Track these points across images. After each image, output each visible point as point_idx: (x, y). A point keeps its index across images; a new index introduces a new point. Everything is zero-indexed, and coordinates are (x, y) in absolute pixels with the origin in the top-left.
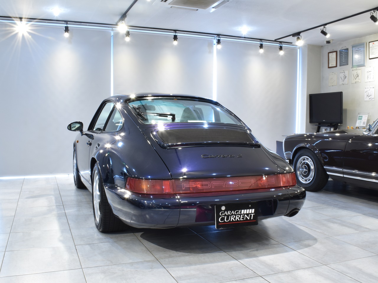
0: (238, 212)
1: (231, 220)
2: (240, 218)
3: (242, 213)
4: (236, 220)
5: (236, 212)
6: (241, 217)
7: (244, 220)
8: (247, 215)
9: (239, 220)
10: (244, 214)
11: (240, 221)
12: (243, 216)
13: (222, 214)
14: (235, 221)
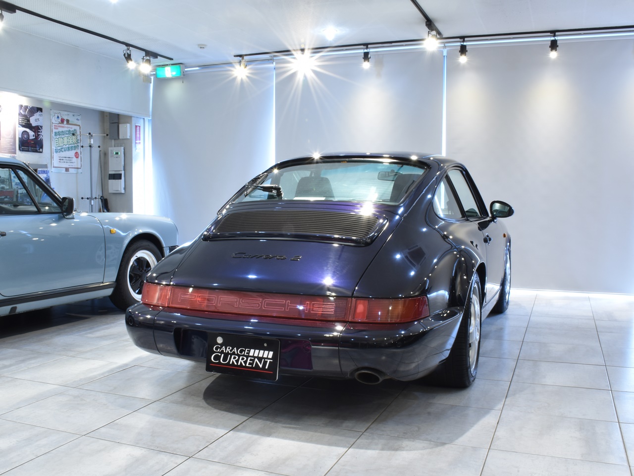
0: (245, 351)
1: (231, 363)
2: (245, 362)
3: (250, 355)
4: (239, 364)
5: (241, 352)
6: (248, 361)
7: (252, 368)
8: (260, 359)
9: (244, 365)
10: (255, 357)
11: (246, 367)
12: (251, 360)
13: (217, 349)
14: (237, 366)
